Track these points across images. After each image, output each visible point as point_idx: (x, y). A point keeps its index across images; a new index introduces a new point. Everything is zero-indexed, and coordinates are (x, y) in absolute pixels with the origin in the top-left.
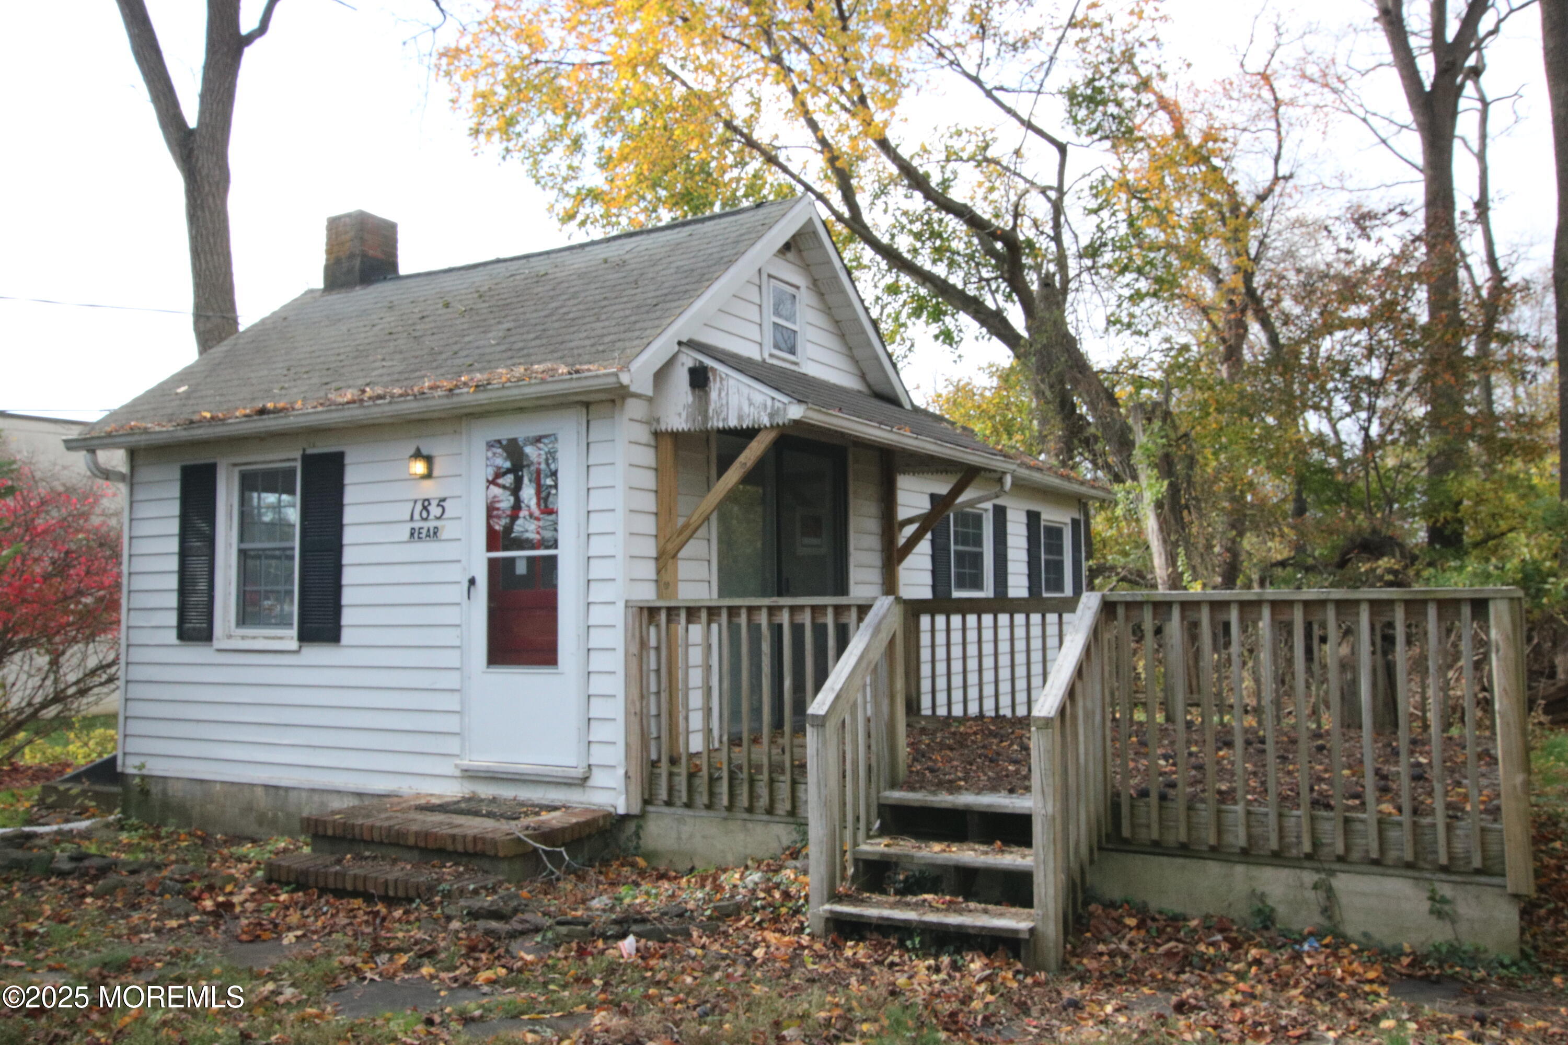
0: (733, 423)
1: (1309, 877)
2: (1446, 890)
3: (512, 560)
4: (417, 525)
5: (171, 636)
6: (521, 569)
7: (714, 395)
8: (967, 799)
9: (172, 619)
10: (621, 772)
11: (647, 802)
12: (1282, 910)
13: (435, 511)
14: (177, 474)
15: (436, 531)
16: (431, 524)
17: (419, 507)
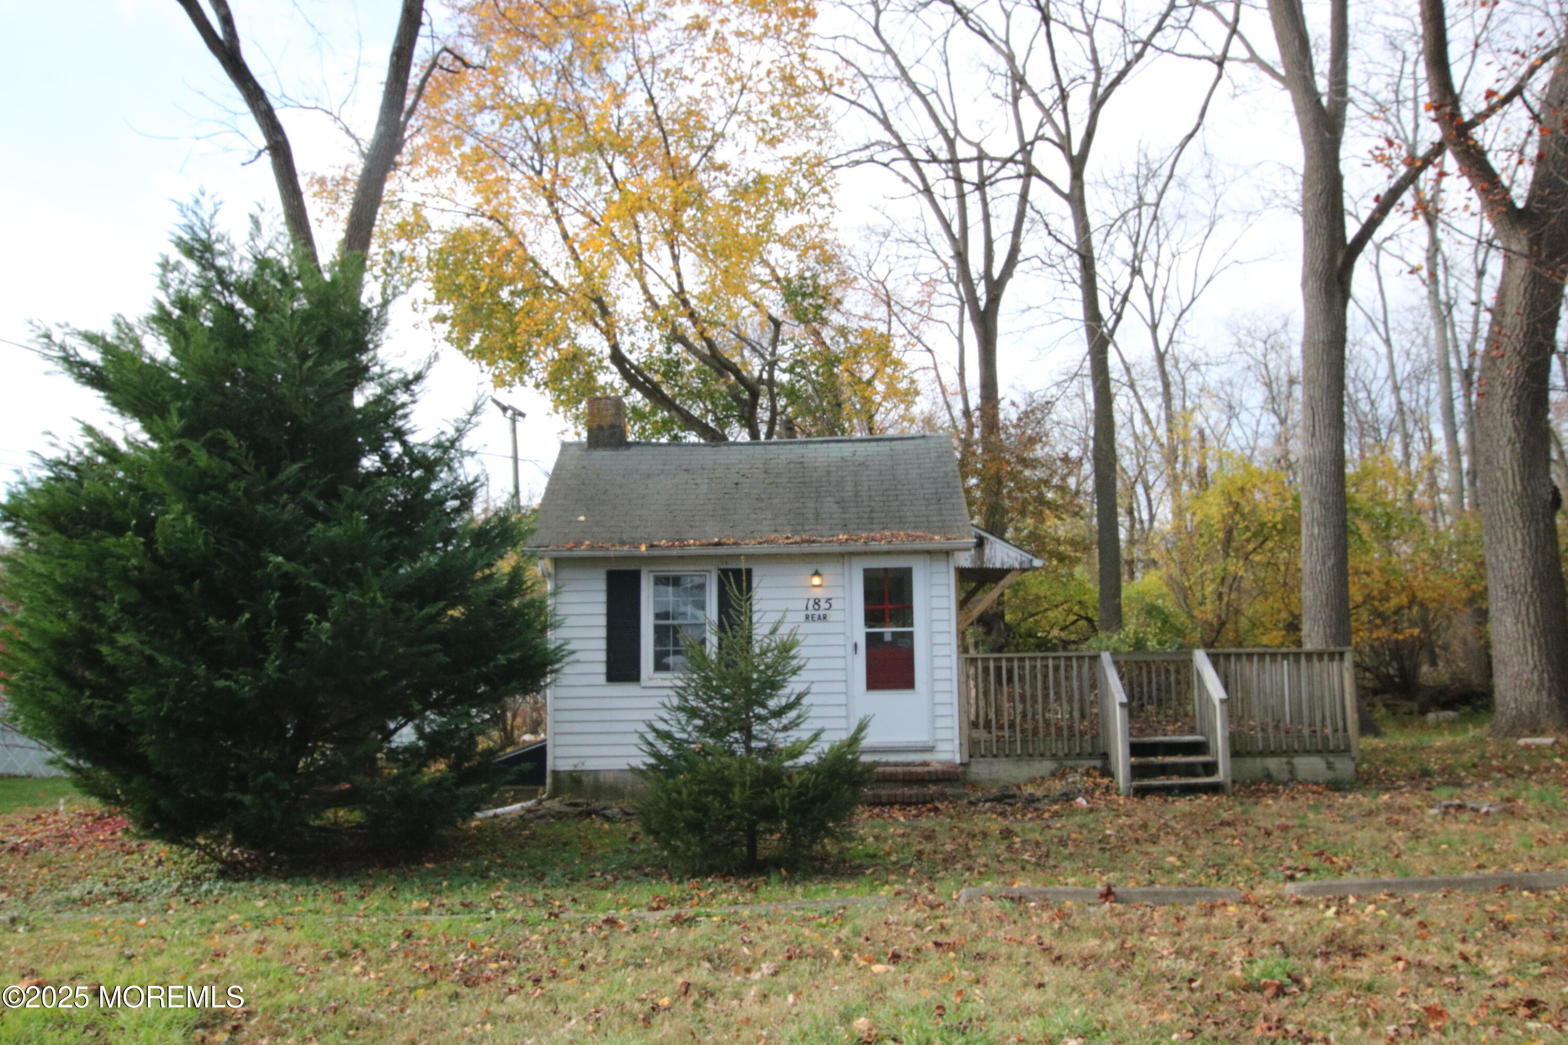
0: (998, 565)
1: (1284, 760)
2: (1332, 759)
3: (882, 634)
4: (810, 613)
5: (602, 679)
6: (888, 638)
7: (987, 551)
8: (1160, 738)
9: (602, 668)
10: (957, 742)
11: (971, 756)
12: (1275, 774)
13: (823, 605)
14: (603, 576)
15: (825, 617)
16: (821, 613)
17: (811, 603)
